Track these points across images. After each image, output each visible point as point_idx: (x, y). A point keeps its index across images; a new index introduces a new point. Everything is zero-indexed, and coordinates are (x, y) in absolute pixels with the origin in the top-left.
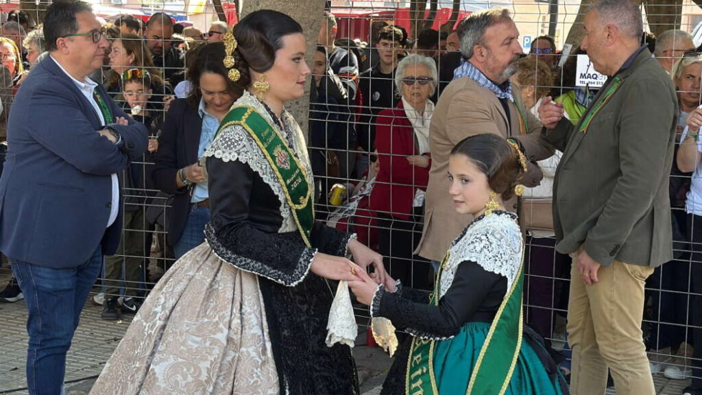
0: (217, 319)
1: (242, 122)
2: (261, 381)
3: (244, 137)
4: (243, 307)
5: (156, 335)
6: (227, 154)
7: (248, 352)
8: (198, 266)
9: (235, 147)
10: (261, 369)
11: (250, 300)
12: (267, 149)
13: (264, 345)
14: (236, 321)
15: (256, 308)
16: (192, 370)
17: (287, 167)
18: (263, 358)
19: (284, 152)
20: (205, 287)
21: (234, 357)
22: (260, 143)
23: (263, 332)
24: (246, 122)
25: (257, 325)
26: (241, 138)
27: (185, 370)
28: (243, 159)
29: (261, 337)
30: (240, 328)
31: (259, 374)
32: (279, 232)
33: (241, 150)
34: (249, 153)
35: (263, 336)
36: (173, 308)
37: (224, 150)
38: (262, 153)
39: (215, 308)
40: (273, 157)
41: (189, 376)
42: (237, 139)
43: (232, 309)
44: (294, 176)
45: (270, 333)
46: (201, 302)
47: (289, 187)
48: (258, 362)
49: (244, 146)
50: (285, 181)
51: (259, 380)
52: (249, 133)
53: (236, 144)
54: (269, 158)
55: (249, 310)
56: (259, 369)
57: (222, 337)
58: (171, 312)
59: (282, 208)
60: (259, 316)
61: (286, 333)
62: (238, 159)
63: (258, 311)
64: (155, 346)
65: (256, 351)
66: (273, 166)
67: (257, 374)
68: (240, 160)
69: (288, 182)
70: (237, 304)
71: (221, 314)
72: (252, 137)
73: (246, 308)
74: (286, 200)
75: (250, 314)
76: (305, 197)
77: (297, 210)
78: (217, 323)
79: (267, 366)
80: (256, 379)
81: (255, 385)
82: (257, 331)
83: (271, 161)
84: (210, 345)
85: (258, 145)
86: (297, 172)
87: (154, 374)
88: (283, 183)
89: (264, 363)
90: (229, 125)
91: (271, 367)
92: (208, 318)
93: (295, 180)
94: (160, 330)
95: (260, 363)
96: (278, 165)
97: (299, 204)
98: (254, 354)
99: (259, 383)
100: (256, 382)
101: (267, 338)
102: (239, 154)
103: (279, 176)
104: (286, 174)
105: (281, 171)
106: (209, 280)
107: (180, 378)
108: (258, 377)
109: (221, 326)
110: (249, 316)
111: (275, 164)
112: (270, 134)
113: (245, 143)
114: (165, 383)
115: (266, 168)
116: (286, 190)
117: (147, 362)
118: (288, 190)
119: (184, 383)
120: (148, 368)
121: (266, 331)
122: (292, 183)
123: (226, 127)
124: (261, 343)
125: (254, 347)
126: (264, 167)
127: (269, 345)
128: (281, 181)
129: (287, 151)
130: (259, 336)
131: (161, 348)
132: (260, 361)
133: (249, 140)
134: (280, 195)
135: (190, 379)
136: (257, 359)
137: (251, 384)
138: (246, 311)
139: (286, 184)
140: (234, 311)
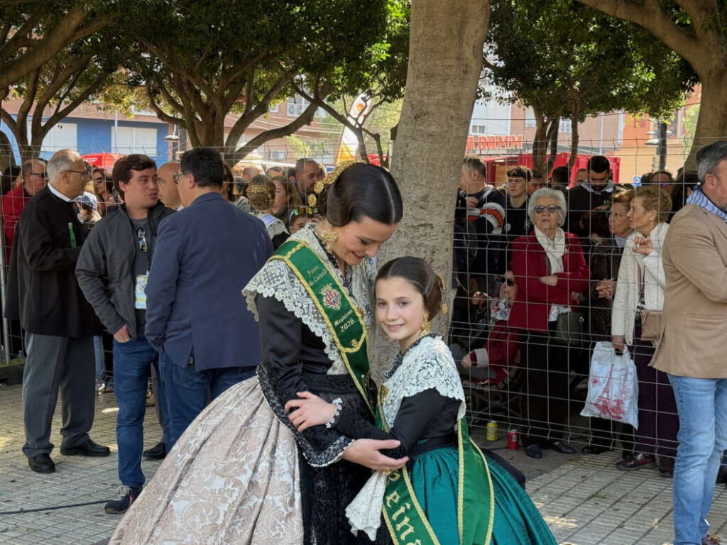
0: (244, 459)
1: (286, 258)
2: (284, 534)
3: (286, 274)
4: (277, 450)
5: (181, 469)
6: (267, 289)
7: (273, 501)
8: (239, 400)
9: (274, 282)
10: (286, 522)
11: (285, 444)
12: (312, 287)
13: (293, 495)
14: (264, 465)
15: (290, 453)
16: (211, 512)
17: (337, 307)
18: (290, 509)
19: (334, 291)
20: (240, 424)
21: (256, 503)
22: (303, 281)
23: (294, 480)
24: (290, 259)
25: (288, 472)
26: (282, 273)
27: (204, 511)
28: (279, 297)
29: (291, 486)
30: (268, 473)
31: (282, 526)
32: (328, 373)
33: (279, 287)
34: (287, 292)
35: (294, 484)
36: (205, 442)
37: (266, 285)
38: (306, 291)
39: (245, 447)
40: (320, 297)
41: (207, 518)
42: (278, 274)
43: (262, 451)
44: (344, 318)
45: (301, 483)
46: (232, 440)
47: (337, 329)
48: (283, 513)
49: (284, 283)
50: (332, 322)
51: (281, 533)
52: (291, 270)
53: (275, 279)
54: (314, 297)
55: (282, 455)
56: (283, 522)
57: (244, 479)
58: (201, 446)
59: (327, 351)
60: (292, 463)
61: (321, 484)
62: (274, 295)
63: (292, 457)
64: (180, 480)
65: (283, 501)
66: (319, 306)
67: (280, 526)
68: (276, 297)
69: (336, 323)
70: (269, 446)
71: (249, 454)
72: (295, 274)
73: (279, 452)
74: (334, 342)
75: (282, 459)
76: (358, 340)
77: (347, 354)
78: (243, 463)
79: (293, 519)
80: (278, 531)
81: (276, 538)
82: (287, 478)
83: (316, 300)
84: (233, 486)
85: (301, 283)
86: (349, 313)
87: (172, 511)
88: (330, 325)
89: (290, 515)
90: (273, 259)
91: (297, 520)
92: (236, 458)
93: (345, 321)
94: (187, 464)
95: (285, 515)
96: (325, 305)
97: (351, 347)
98: (280, 504)
99: (282, 536)
100: (279, 535)
101: (297, 487)
102: (276, 290)
103: (326, 316)
104: (333, 315)
105: (328, 311)
106: (245, 418)
107: (198, 519)
108: (281, 530)
109: (246, 467)
110: (281, 462)
111: (321, 303)
112: (319, 271)
113: (285, 280)
114: (182, 522)
115: (308, 308)
116: (334, 332)
117: (169, 496)
118: (337, 333)
119: (201, 525)
120: (168, 503)
121: (297, 479)
122: (342, 324)
123: (271, 261)
124: (291, 492)
125: (281, 496)
126: (305, 306)
127: (298, 496)
128: (328, 321)
129: (339, 290)
130: (290, 485)
131: (184, 483)
132: (286, 513)
133: (290, 278)
134: (324, 337)
135: (208, 522)
136: (283, 509)
137: (272, 536)
138: (279, 455)
139: (334, 326)
140: (265, 453)
